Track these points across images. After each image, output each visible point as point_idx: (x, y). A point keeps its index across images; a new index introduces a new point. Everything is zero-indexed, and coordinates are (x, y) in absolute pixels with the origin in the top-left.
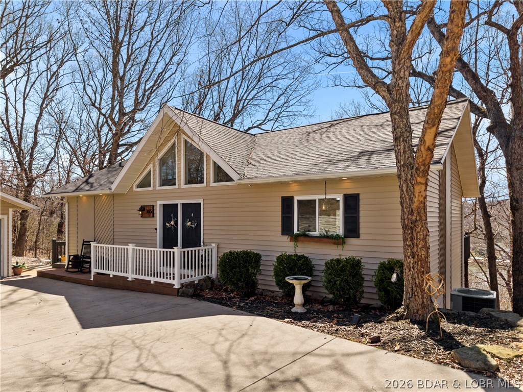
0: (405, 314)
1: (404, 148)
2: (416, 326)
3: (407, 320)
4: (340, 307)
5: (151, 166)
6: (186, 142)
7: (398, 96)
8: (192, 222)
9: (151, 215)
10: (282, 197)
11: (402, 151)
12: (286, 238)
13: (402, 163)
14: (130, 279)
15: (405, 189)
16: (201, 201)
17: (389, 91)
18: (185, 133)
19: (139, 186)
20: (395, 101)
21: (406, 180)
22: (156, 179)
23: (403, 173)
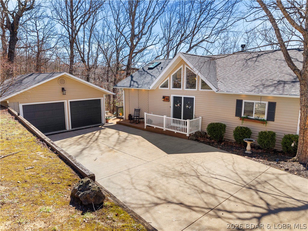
0: (297, 160)
1: (305, 99)
2: (302, 165)
3: (298, 162)
4: (264, 151)
5: (168, 78)
6: (187, 68)
7: (305, 78)
8: (189, 106)
9: (168, 101)
10: (237, 100)
11: (303, 100)
12: (238, 118)
13: (303, 105)
14: (164, 130)
15: (303, 115)
16: (194, 97)
17: (301, 75)
18: (187, 65)
19: (162, 87)
20: (303, 80)
21: (304, 111)
22: (171, 84)
23: (303, 109)
